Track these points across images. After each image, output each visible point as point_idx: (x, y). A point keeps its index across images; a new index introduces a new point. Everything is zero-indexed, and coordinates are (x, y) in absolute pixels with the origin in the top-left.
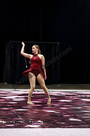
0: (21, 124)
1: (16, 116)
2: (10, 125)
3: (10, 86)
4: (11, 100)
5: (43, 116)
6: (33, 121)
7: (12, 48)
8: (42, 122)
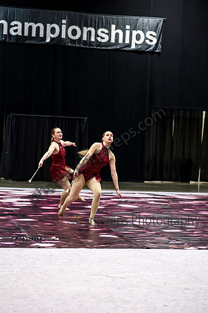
0: (25, 242)
1: (18, 229)
2: (8, 243)
3: (9, 183)
4: (11, 205)
5: (60, 229)
6: (45, 237)
7: (14, 124)
8: (58, 239)
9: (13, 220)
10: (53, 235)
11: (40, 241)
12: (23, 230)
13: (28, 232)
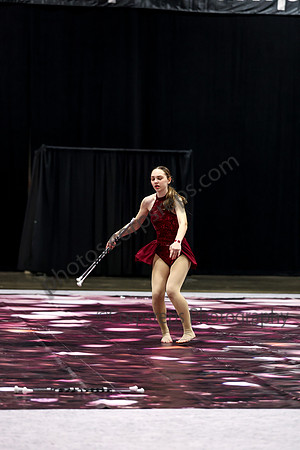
0: (78, 397)
8: (142, 390)
9: (54, 355)
10: (132, 382)
11: (107, 395)
12: (73, 374)
13: (82, 378)
